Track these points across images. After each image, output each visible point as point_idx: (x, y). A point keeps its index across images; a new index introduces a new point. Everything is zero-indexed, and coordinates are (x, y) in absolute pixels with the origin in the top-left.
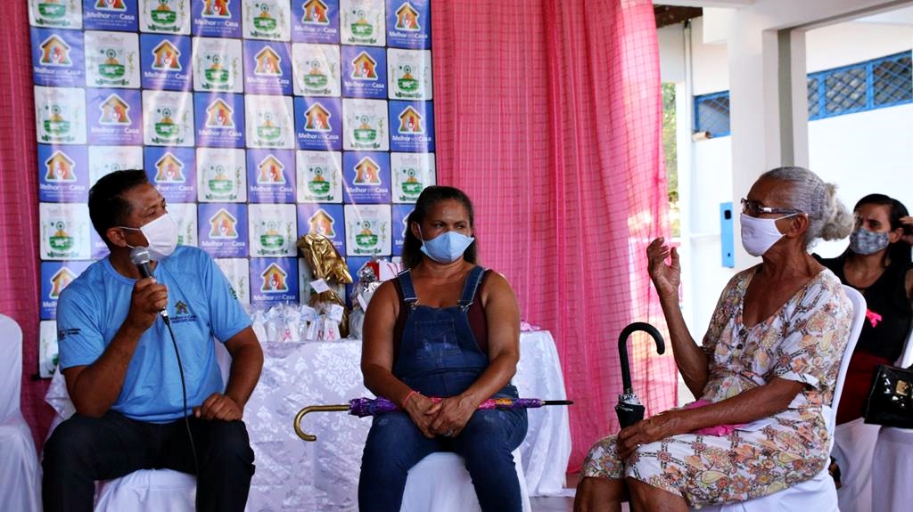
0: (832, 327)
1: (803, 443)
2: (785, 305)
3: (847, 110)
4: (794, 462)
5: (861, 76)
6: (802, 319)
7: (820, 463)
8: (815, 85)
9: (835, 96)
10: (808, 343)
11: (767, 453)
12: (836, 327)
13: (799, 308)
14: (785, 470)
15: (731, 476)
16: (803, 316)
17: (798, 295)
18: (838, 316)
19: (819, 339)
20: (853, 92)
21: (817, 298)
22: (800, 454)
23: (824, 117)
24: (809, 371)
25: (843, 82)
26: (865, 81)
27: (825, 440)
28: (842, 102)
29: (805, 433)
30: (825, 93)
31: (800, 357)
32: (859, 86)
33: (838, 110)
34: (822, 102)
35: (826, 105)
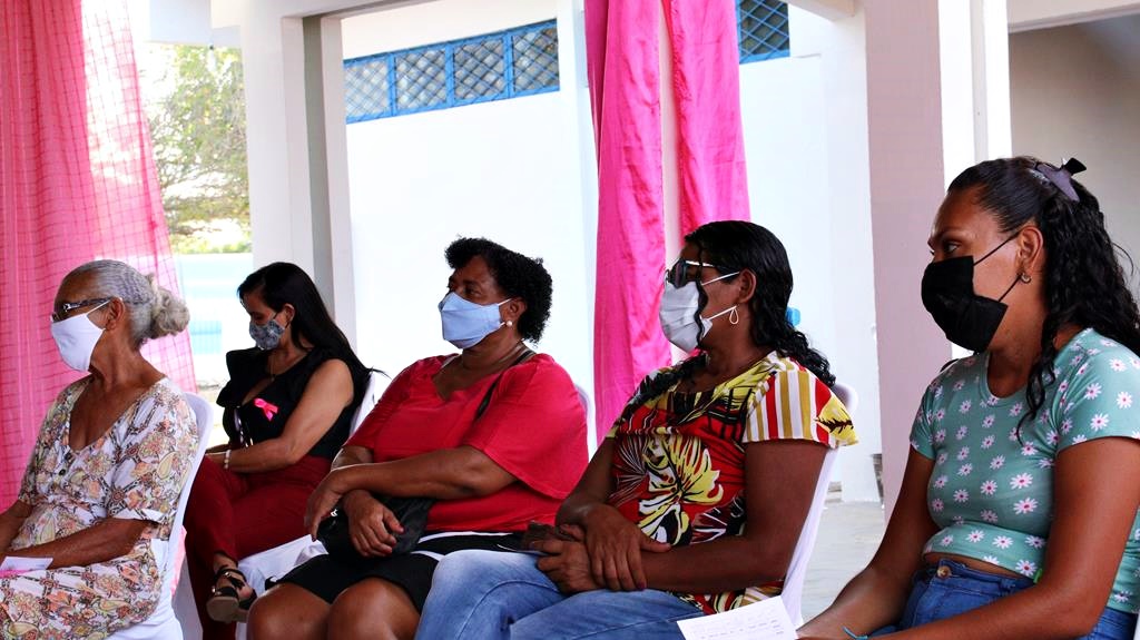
0: (171, 449)
1: (129, 587)
2: (116, 424)
3: (481, 97)
4: (118, 610)
5: (498, 50)
6: (133, 443)
7: (150, 607)
8: (441, 60)
9: (467, 76)
10: (143, 471)
11: (86, 601)
12: (176, 448)
13: (132, 430)
14: (108, 619)
15: (41, 628)
16: (135, 439)
17: (130, 411)
18: (178, 435)
19: (155, 466)
20: (488, 72)
21: (150, 416)
22: (125, 600)
23: (453, 106)
24: (148, 504)
25: (476, 58)
26: (502, 57)
27: (156, 578)
28: (475, 85)
29: (131, 574)
30: (454, 73)
31: (134, 490)
32: (496, 64)
33: (470, 96)
34: (450, 85)
35: (455, 88)
